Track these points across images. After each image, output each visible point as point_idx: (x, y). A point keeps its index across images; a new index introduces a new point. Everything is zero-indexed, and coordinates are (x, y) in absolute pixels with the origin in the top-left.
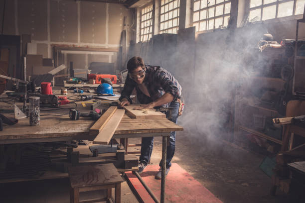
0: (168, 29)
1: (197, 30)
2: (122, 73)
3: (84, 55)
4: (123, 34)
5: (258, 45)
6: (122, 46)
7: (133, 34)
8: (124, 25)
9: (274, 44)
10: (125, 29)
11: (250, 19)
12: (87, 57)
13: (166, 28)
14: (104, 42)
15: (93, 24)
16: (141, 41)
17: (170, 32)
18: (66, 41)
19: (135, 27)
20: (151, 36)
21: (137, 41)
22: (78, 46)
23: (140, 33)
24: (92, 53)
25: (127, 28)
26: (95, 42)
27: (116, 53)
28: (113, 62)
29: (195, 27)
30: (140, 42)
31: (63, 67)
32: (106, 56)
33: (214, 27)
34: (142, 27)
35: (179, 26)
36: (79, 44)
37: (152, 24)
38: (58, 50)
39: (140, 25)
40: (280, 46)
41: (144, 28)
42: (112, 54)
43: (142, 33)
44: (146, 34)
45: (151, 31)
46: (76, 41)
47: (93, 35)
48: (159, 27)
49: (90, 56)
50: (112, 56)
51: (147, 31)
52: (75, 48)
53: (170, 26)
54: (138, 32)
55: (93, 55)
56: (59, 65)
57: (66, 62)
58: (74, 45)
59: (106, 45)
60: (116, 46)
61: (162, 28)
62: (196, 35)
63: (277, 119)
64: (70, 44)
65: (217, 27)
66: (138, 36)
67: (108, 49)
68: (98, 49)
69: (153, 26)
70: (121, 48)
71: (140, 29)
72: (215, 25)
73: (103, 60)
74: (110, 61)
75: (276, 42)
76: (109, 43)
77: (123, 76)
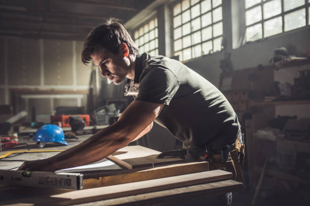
2: (97, 112)
4: (93, 74)
6: (92, 87)
12: (52, 102)
14: (71, 84)
15: (59, 64)
22: (42, 89)
24: (58, 96)
26: (62, 84)
27: (86, 96)
31: (24, 114)
32: (75, 100)
36: (43, 87)
38: (17, 95)
42: (81, 96)
46: (39, 84)
47: (59, 77)
49: (56, 100)
50: (82, 99)
52: (38, 92)
55: (60, 99)
56: (20, 112)
57: (27, 108)
59: (74, 87)
60: (85, 87)
64: (32, 87)
65: (206, 53)
67: (77, 91)
70: (91, 90)
73: (71, 104)
74: (79, 105)
76: (78, 84)
77: (97, 115)
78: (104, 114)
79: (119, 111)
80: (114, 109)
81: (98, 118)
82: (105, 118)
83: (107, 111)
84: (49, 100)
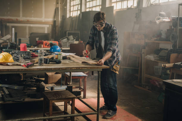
0: (93, 7)
1: (115, 8)
2: (62, 40)
3: (26, 27)
4: (56, 10)
5: (156, 20)
6: (55, 20)
7: (64, 10)
8: (57, 3)
9: (166, 19)
10: (58, 6)
11: (152, 2)
12: (27, 29)
13: (91, 6)
14: (41, 17)
15: (33, 2)
16: (71, 15)
17: (94, 9)
18: (11, 16)
19: (66, 5)
20: (79, 12)
21: (68, 16)
22: (20, 20)
23: (70, 9)
24: (32, 25)
25: (59, 6)
26: (34, 17)
27: (51, 26)
28: (49, 32)
29: (113, 6)
30: (70, 17)
31: (9, 36)
32: (43, 28)
33: (127, 6)
34: (72, 5)
35: (101, 5)
36: (21, 18)
37: (80, 3)
38: (4, 23)
39: (70, 3)
40: (169, 20)
41: (73, 6)
42: (48, 26)
43: (72, 10)
44: (75, 11)
45: (79, 8)
46: (19, 16)
47: (33, 11)
48: (86, 5)
49: (30, 28)
50: (48, 28)
51: (76, 8)
52: (18, 22)
53: (94, 5)
54: (68, 9)
55: (33, 27)
56: (6, 35)
58: (17, 19)
59: (43, 19)
60: (51, 20)
61: (88, 6)
62: (114, 12)
63: (164, 64)
64: (14, 18)
65: (129, 6)
66: (68, 12)
67: (45, 22)
68: (37, 22)
69: (81, 4)
70: (55, 22)
71: (70, 6)
72: (128, 5)
73: (41, 31)
74: (46, 32)
75: (168, 18)
76: (45, 17)
77: (63, 42)
78: (66, 41)
79: (75, 40)
80: (72, 38)
81: (63, 43)
82: (67, 43)
83: (68, 39)
84: (25, 27)
